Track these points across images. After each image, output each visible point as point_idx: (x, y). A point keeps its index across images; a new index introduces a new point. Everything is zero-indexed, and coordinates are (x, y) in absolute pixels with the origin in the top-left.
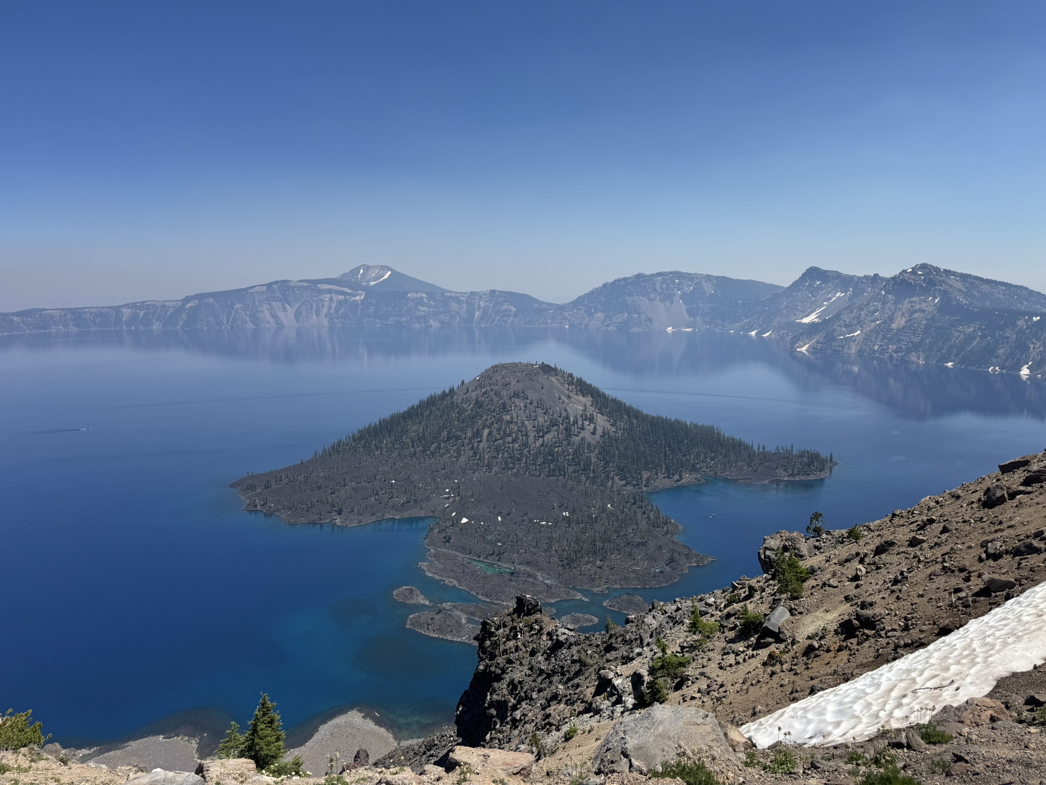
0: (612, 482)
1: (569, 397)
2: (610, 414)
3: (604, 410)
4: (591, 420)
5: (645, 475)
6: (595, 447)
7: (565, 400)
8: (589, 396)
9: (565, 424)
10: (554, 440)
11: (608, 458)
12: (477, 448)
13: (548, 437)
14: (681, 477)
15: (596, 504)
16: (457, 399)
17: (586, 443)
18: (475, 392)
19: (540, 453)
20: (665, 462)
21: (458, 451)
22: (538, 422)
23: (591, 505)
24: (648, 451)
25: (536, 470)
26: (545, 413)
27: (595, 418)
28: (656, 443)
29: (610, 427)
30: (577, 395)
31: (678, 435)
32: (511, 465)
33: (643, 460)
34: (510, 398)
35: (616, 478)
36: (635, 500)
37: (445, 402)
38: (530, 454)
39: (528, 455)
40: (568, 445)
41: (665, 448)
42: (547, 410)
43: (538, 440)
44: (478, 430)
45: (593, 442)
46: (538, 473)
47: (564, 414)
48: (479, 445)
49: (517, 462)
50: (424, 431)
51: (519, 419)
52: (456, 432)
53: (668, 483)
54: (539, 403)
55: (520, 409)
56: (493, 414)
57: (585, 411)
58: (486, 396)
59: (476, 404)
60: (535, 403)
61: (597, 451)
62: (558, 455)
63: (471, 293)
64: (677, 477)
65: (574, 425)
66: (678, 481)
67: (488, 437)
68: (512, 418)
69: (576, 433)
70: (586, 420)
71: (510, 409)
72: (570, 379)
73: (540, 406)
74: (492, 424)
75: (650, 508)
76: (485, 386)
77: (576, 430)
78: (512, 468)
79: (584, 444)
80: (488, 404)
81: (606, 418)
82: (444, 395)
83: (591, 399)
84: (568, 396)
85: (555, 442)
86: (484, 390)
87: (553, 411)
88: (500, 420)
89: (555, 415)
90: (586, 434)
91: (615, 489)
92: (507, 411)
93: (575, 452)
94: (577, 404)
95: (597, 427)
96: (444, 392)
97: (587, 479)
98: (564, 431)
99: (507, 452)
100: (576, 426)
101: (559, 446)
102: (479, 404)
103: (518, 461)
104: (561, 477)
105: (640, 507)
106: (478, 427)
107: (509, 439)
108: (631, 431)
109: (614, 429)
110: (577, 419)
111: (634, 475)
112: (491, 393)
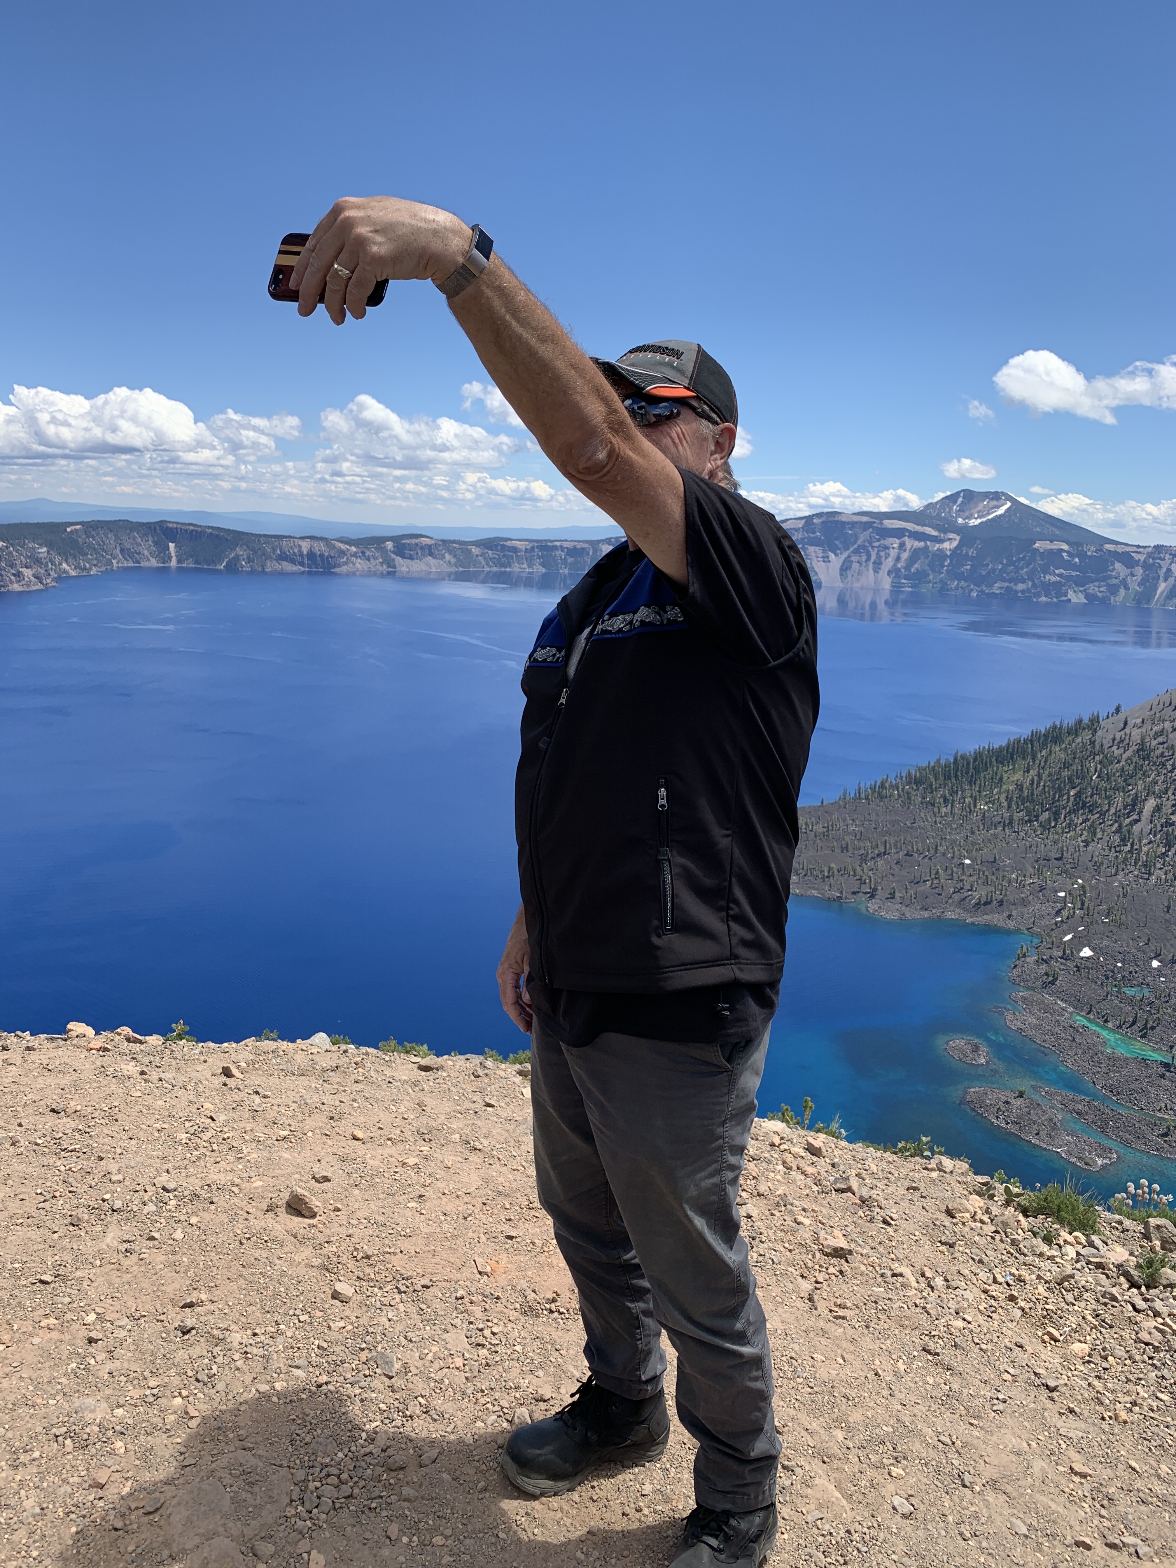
16: (1104, 737)
18: (1139, 730)
50: (1032, 784)
63: (1157, 547)
82: (1077, 729)
96: (1080, 721)
102: (1143, 751)
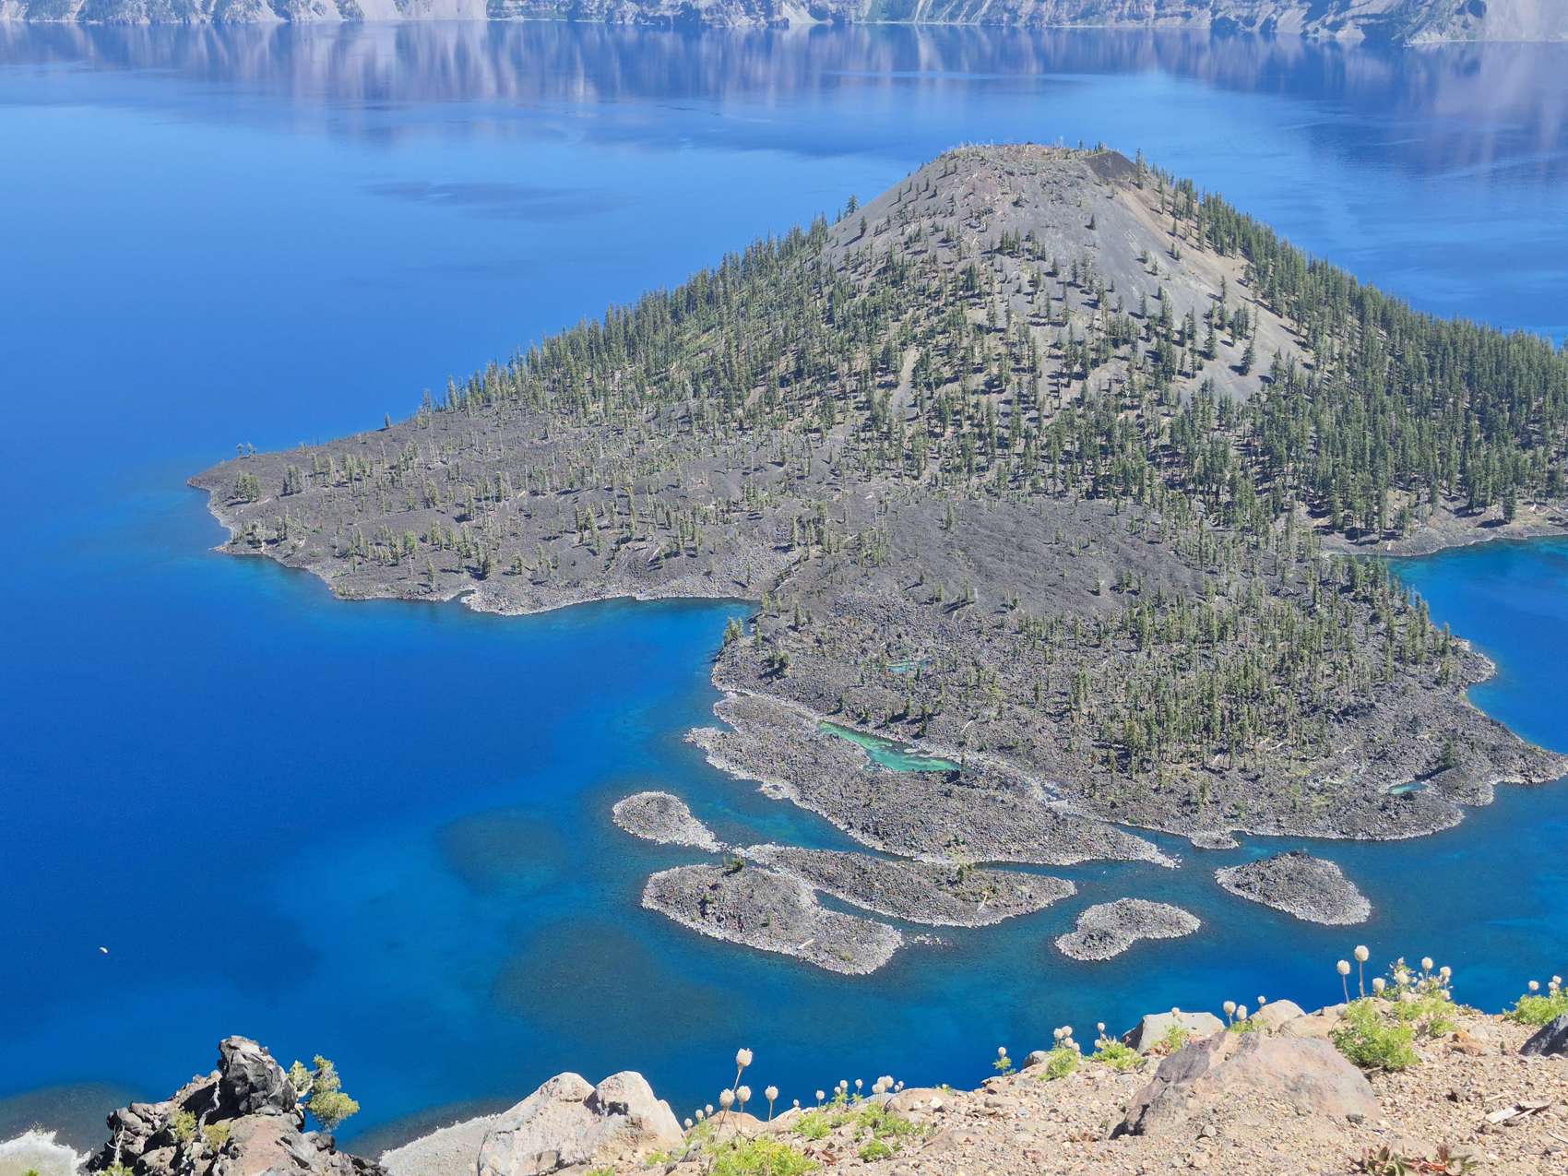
0: (1288, 520)
1: (1174, 256)
2: (1298, 312)
3: (1281, 297)
4: (1239, 327)
5: (1395, 500)
6: (1244, 414)
7: (1163, 264)
8: (1239, 251)
9: (1155, 340)
10: (1116, 388)
11: (1281, 449)
12: (882, 404)
13: (1099, 377)
14: (1509, 511)
15: (1228, 584)
16: (833, 254)
17: (1217, 401)
18: (884, 236)
19: (1071, 424)
20: (1463, 464)
21: (826, 411)
22: (1071, 333)
23: (1212, 589)
24: (1411, 429)
25: (1053, 476)
26: (1094, 305)
27: (1252, 324)
28: (1440, 404)
29: (1296, 351)
30: (1200, 249)
31: (1516, 381)
32: (981, 460)
33: (1390, 455)
34: (990, 253)
35: (1302, 509)
36: (1352, 579)
37: (797, 263)
38: (1039, 428)
39: (1035, 432)
40: (1160, 403)
41: (1468, 419)
42: (1101, 294)
43: (1068, 386)
44: (887, 351)
45: (1239, 399)
46: (1060, 487)
47: (1154, 308)
48: (886, 396)
49: (998, 451)
51: (1014, 318)
52: (822, 354)
53: (1466, 531)
54: (1080, 270)
55: (1018, 291)
56: (935, 304)
57: (1220, 299)
58: (917, 247)
59: (885, 270)
60: (1065, 275)
61: (1247, 424)
62: (1125, 435)
64: (1495, 511)
65: (1181, 344)
66: (1500, 523)
67: (915, 371)
68: (992, 318)
69: (1187, 369)
70: (1221, 327)
71: (986, 288)
72: (1182, 197)
73: (1080, 282)
74: (931, 333)
75: (1398, 603)
76: (916, 216)
77: (1188, 358)
78: (983, 469)
79: (1211, 401)
80: (922, 274)
81: (1287, 322)
83: (1246, 262)
84: (1171, 254)
85: (1121, 394)
86: (911, 229)
87: (1120, 298)
88: (955, 323)
89: (1125, 312)
90: (1217, 372)
91: (1294, 540)
92: (979, 296)
93: (1178, 428)
94: (1197, 279)
95: (1257, 352)
96: (797, 231)
97: (1211, 509)
98: (1150, 361)
99: (970, 418)
100: (1188, 344)
101: (1133, 408)
103: (1000, 446)
104: (1130, 500)
105: (1365, 599)
106: (888, 342)
107: (978, 380)
108: (1365, 365)
109: (1309, 357)
110: (1192, 326)
111: (1359, 503)
112: (931, 238)
